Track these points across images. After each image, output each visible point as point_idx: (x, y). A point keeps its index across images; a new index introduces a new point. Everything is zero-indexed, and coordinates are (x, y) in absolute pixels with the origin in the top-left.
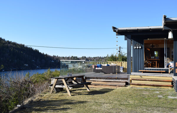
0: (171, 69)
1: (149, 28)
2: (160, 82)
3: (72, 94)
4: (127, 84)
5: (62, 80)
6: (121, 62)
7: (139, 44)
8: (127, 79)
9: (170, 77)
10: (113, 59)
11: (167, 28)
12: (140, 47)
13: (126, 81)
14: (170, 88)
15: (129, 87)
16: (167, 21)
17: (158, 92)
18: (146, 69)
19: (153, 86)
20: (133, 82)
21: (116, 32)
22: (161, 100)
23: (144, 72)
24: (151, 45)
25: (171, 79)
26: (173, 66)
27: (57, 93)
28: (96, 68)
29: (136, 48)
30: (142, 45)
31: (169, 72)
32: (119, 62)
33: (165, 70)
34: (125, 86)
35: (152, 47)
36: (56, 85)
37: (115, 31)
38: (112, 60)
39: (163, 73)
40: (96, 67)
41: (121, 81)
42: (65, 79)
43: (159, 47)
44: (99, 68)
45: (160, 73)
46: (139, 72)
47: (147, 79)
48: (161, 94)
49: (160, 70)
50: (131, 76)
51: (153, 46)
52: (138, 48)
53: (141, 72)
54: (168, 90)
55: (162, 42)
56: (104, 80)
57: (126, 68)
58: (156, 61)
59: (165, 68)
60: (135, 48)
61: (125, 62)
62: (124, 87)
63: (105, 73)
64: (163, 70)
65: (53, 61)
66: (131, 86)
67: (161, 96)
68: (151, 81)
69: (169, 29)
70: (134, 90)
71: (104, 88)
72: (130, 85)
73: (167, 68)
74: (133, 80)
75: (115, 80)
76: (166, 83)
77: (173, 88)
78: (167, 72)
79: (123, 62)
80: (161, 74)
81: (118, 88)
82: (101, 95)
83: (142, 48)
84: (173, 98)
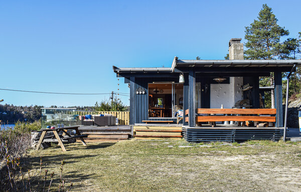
0: (179, 118)
1: (157, 69)
2: (169, 133)
3: (67, 149)
4: (130, 136)
5: (53, 131)
6: (115, 112)
7: (143, 88)
8: (130, 131)
9: (179, 127)
10: (105, 108)
11: (178, 71)
12: (144, 93)
13: (129, 133)
14: (179, 139)
15: (132, 140)
16: (179, 63)
17: (167, 143)
18: (150, 120)
19: (161, 137)
20: (138, 134)
21: (117, 73)
22: (173, 150)
23: (148, 123)
24: (154, 90)
25: (180, 129)
26: (182, 115)
27: (44, 149)
28: (85, 120)
29: (139, 94)
30: (146, 90)
31: (178, 121)
32: (113, 112)
33: (172, 120)
34: (128, 139)
35: (155, 93)
36: (44, 138)
37: (115, 71)
38: (102, 109)
39: (171, 123)
40: (83, 118)
41: (122, 133)
42: (57, 130)
43: (164, 93)
44: (89, 120)
45: (167, 123)
46: (142, 123)
47: (154, 130)
48: (171, 144)
49: (167, 120)
50: (134, 127)
51: (156, 91)
52: (141, 93)
53: (145, 122)
54: (178, 141)
55: (169, 87)
56: (102, 133)
57: (122, 120)
58: (160, 110)
59: (173, 117)
60: (137, 93)
61: (120, 112)
62: (127, 141)
63: (99, 126)
64: (170, 120)
65: (5, 113)
66: (136, 138)
67: (171, 146)
68: (159, 131)
69: (180, 72)
70: (141, 142)
71: (102, 142)
72: (134, 137)
73: (175, 118)
74: (137, 131)
75: (115, 133)
76: (176, 133)
77: (183, 138)
78: (175, 122)
79: (118, 112)
80: (169, 124)
81: (120, 142)
82: (102, 149)
83: (145, 93)
84: (184, 147)
